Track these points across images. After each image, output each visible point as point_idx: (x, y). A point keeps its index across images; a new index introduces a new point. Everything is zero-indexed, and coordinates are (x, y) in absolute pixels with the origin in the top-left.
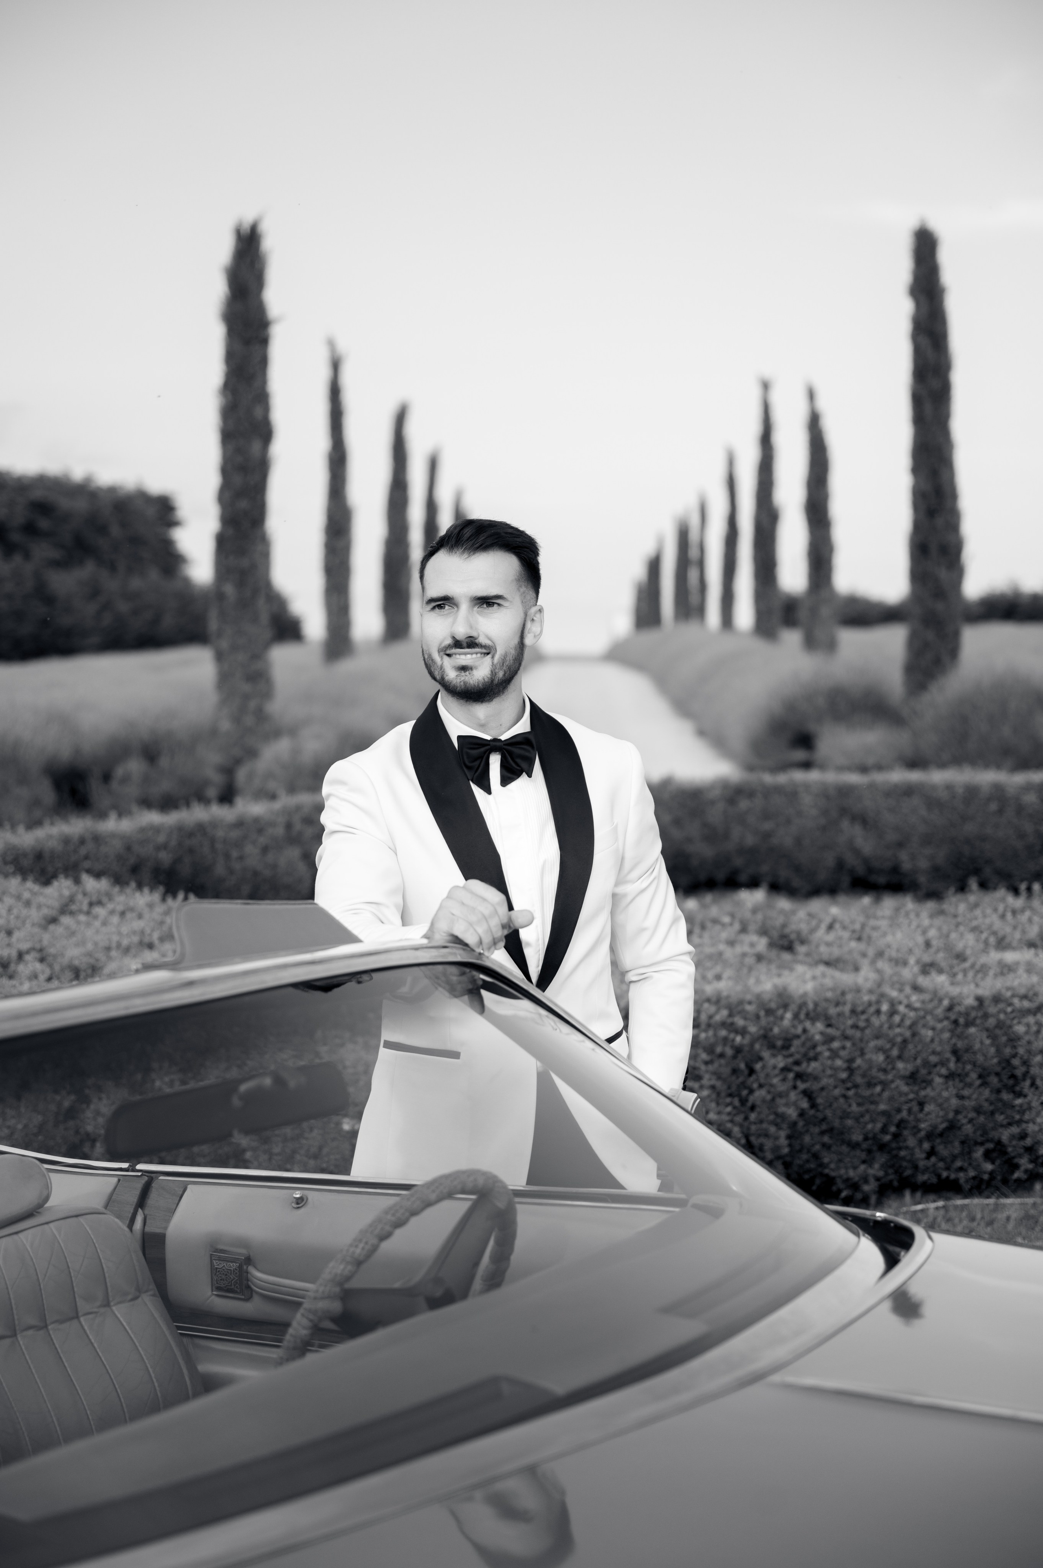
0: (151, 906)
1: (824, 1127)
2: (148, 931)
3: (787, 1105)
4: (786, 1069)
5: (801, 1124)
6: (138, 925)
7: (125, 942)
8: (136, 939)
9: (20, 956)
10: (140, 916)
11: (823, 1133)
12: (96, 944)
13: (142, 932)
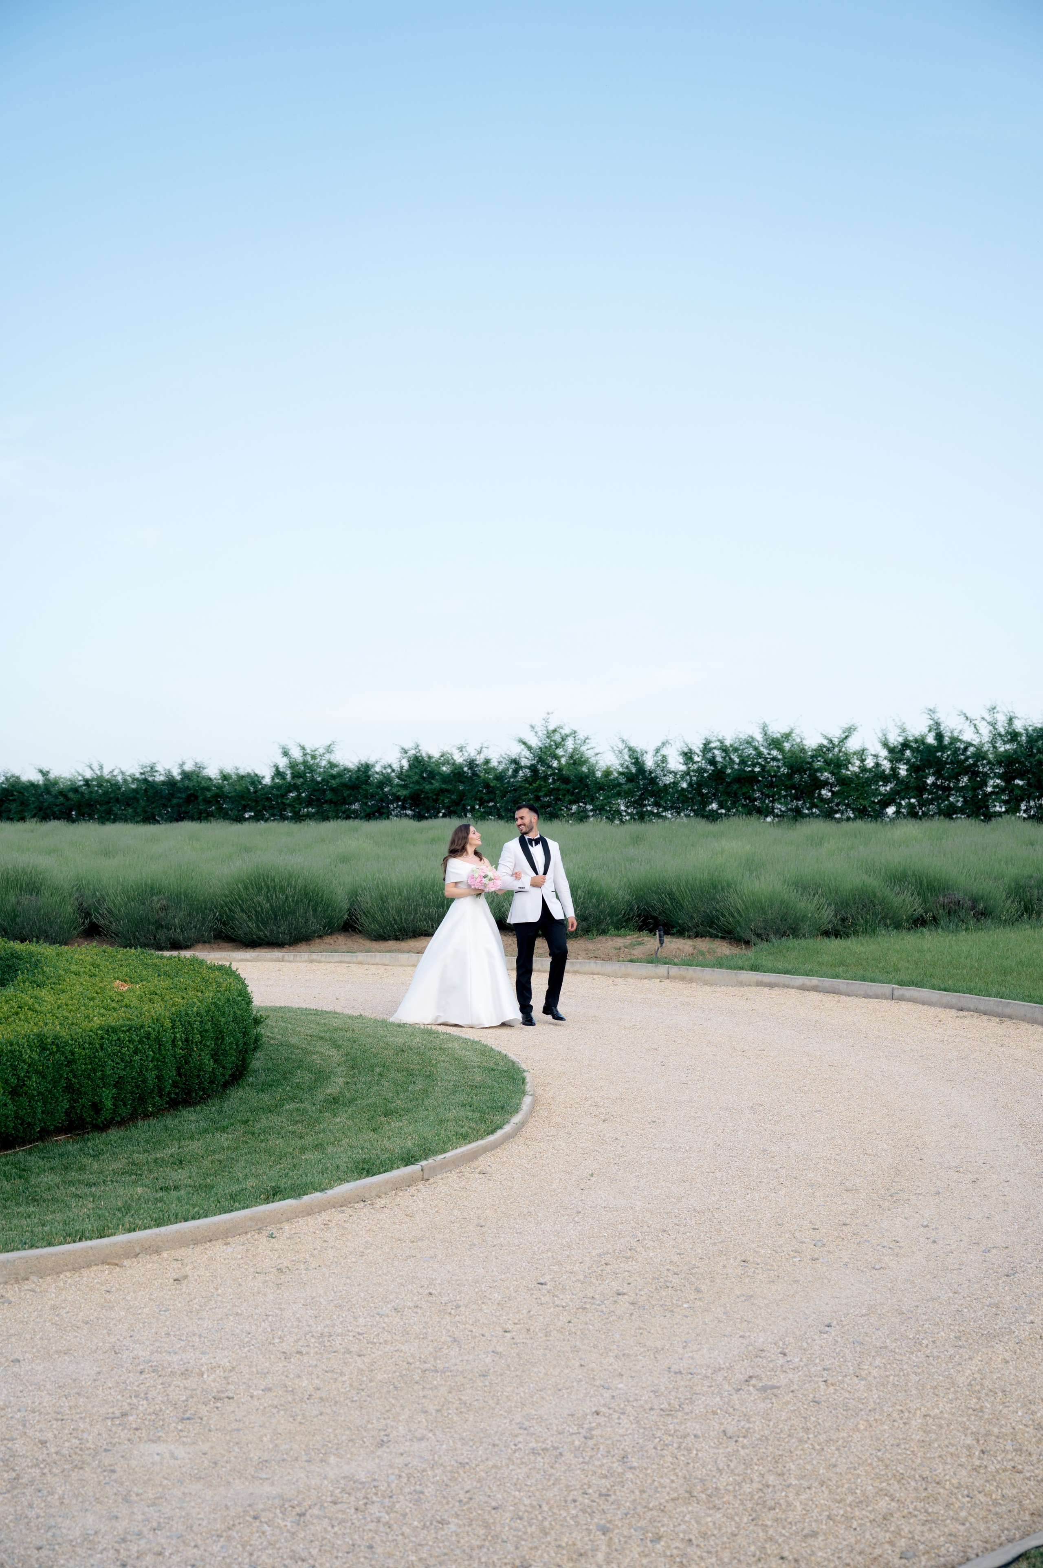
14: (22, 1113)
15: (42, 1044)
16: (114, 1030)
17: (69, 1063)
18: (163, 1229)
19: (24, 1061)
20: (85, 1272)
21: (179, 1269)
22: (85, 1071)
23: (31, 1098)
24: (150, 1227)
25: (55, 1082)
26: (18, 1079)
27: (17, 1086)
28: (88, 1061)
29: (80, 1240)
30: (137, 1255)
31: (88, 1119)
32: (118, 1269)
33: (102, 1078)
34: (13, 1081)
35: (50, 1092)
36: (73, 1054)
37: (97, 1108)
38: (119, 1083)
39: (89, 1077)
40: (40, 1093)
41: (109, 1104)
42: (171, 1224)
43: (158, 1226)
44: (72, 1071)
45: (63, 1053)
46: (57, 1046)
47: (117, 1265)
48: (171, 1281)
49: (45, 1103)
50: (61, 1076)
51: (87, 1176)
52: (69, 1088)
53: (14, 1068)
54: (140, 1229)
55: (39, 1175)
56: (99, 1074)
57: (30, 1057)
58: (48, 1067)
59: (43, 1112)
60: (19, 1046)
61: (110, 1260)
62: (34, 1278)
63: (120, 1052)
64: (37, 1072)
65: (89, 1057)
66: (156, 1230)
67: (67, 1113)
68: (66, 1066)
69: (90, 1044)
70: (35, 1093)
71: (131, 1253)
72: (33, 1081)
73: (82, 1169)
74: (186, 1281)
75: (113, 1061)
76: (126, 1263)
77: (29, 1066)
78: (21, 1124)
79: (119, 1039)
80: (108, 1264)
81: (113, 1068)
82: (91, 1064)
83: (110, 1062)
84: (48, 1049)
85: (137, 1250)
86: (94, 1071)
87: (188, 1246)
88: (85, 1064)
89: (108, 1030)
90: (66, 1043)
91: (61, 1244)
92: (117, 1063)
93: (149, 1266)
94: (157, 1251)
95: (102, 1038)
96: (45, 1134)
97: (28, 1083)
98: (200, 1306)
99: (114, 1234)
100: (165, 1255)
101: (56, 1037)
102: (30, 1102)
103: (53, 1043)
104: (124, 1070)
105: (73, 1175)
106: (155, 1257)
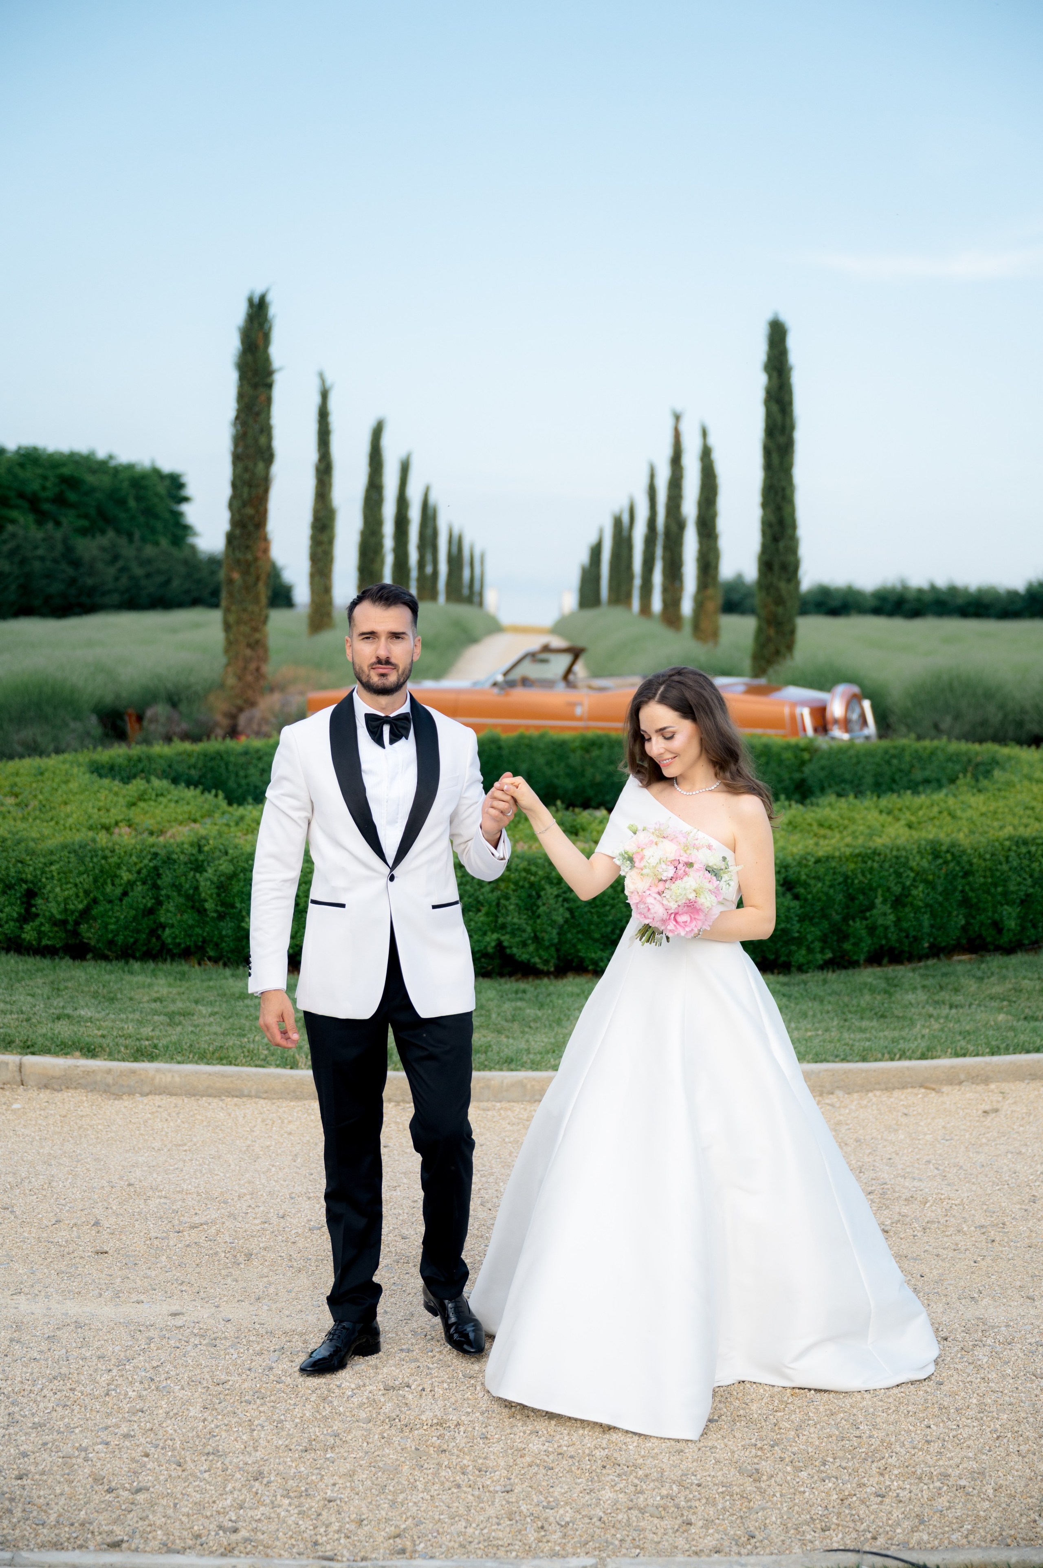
0: (195, 797)
1: (579, 929)
2: (193, 812)
3: (558, 915)
4: (557, 896)
5: (566, 927)
6: (187, 808)
7: (180, 818)
8: (186, 816)
9: (117, 824)
10: (188, 804)
11: (578, 932)
12: (162, 818)
13: (190, 813)
14: (905, 925)
15: (935, 851)
16: (1025, 843)
17: (966, 874)
18: (996, 1059)
19: (911, 869)
20: (896, 1093)
21: (998, 1102)
22: (985, 884)
23: (917, 910)
24: (983, 1055)
25: (946, 894)
26: (903, 889)
27: (901, 895)
28: (988, 874)
29: (900, 1059)
30: (960, 1083)
31: (989, 939)
32: (933, 1094)
33: (1005, 894)
34: (897, 890)
35: (941, 904)
36: (971, 865)
37: (998, 927)
38: (1026, 901)
39: (988, 892)
40: (927, 905)
41: (1012, 924)
42: (1009, 1054)
43: (993, 1054)
44: (969, 884)
45: (959, 863)
46: (953, 854)
47: (934, 1089)
48: (980, 1112)
49: (933, 915)
50: (955, 889)
51: (959, 999)
52: (965, 902)
53: (899, 875)
54: (970, 1055)
55: (907, 992)
56: (1000, 889)
57: (918, 864)
58: (939, 877)
59: (932, 926)
60: (907, 851)
61: (927, 1084)
62: (840, 1093)
63: (1029, 866)
64: (926, 882)
65: (990, 869)
66: (988, 1059)
67: (964, 929)
68: (963, 877)
69: (993, 855)
70: (921, 904)
71: (953, 1079)
72: (919, 892)
73: (956, 990)
74: (994, 1115)
75: (1020, 876)
76: (945, 1089)
77: (917, 874)
78: (907, 937)
79: (1029, 852)
80: (926, 1088)
81: (1019, 884)
82: (992, 877)
83: (1014, 876)
84: (940, 857)
85: (962, 1077)
86: (995, 885)
87: (1023, 1080)
88: (985, 877)
89: (1017, 842)
90: (964, 852)
91: (876, 1060)
92: (1025, 879)
93: (968, 1095)
94: (986, 1080)
95: (1010, 850)
96: (937, 951)
97: (914, 892)
98: (989, 1140)
99: (939, 1057)
100: (993, 1086)
101: (953, 845)
102: (915, 913)
103: (948, 851)
104: (1033, 887)
105: (944, 995)
106: (981, 1088)
